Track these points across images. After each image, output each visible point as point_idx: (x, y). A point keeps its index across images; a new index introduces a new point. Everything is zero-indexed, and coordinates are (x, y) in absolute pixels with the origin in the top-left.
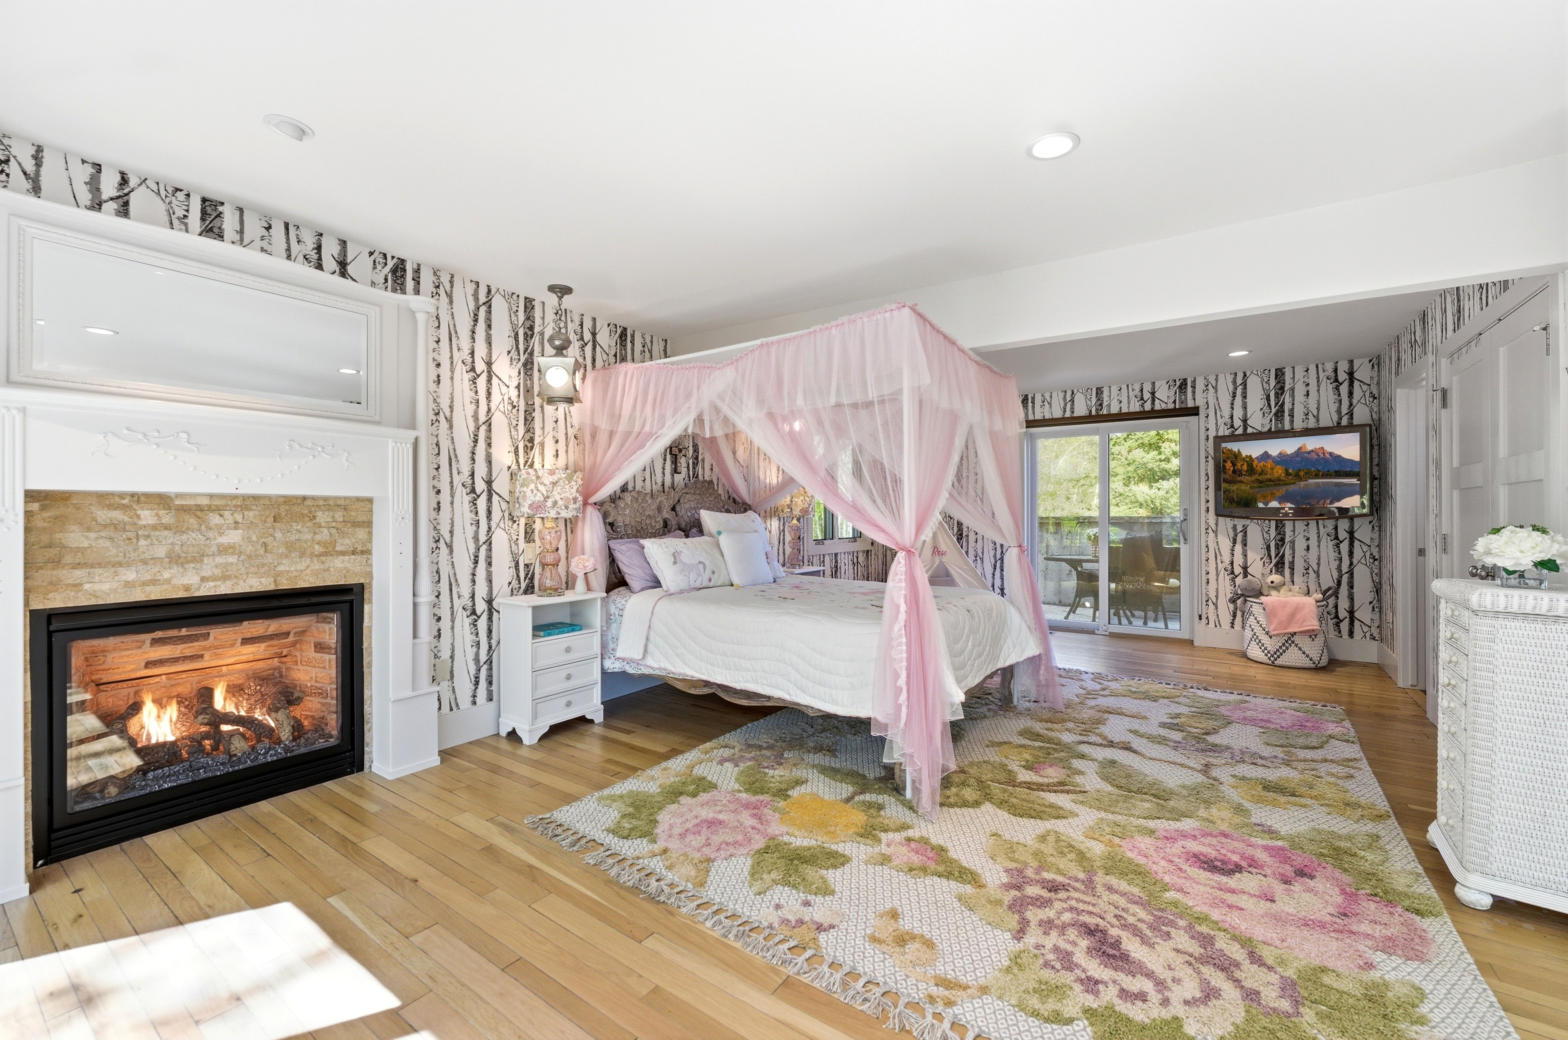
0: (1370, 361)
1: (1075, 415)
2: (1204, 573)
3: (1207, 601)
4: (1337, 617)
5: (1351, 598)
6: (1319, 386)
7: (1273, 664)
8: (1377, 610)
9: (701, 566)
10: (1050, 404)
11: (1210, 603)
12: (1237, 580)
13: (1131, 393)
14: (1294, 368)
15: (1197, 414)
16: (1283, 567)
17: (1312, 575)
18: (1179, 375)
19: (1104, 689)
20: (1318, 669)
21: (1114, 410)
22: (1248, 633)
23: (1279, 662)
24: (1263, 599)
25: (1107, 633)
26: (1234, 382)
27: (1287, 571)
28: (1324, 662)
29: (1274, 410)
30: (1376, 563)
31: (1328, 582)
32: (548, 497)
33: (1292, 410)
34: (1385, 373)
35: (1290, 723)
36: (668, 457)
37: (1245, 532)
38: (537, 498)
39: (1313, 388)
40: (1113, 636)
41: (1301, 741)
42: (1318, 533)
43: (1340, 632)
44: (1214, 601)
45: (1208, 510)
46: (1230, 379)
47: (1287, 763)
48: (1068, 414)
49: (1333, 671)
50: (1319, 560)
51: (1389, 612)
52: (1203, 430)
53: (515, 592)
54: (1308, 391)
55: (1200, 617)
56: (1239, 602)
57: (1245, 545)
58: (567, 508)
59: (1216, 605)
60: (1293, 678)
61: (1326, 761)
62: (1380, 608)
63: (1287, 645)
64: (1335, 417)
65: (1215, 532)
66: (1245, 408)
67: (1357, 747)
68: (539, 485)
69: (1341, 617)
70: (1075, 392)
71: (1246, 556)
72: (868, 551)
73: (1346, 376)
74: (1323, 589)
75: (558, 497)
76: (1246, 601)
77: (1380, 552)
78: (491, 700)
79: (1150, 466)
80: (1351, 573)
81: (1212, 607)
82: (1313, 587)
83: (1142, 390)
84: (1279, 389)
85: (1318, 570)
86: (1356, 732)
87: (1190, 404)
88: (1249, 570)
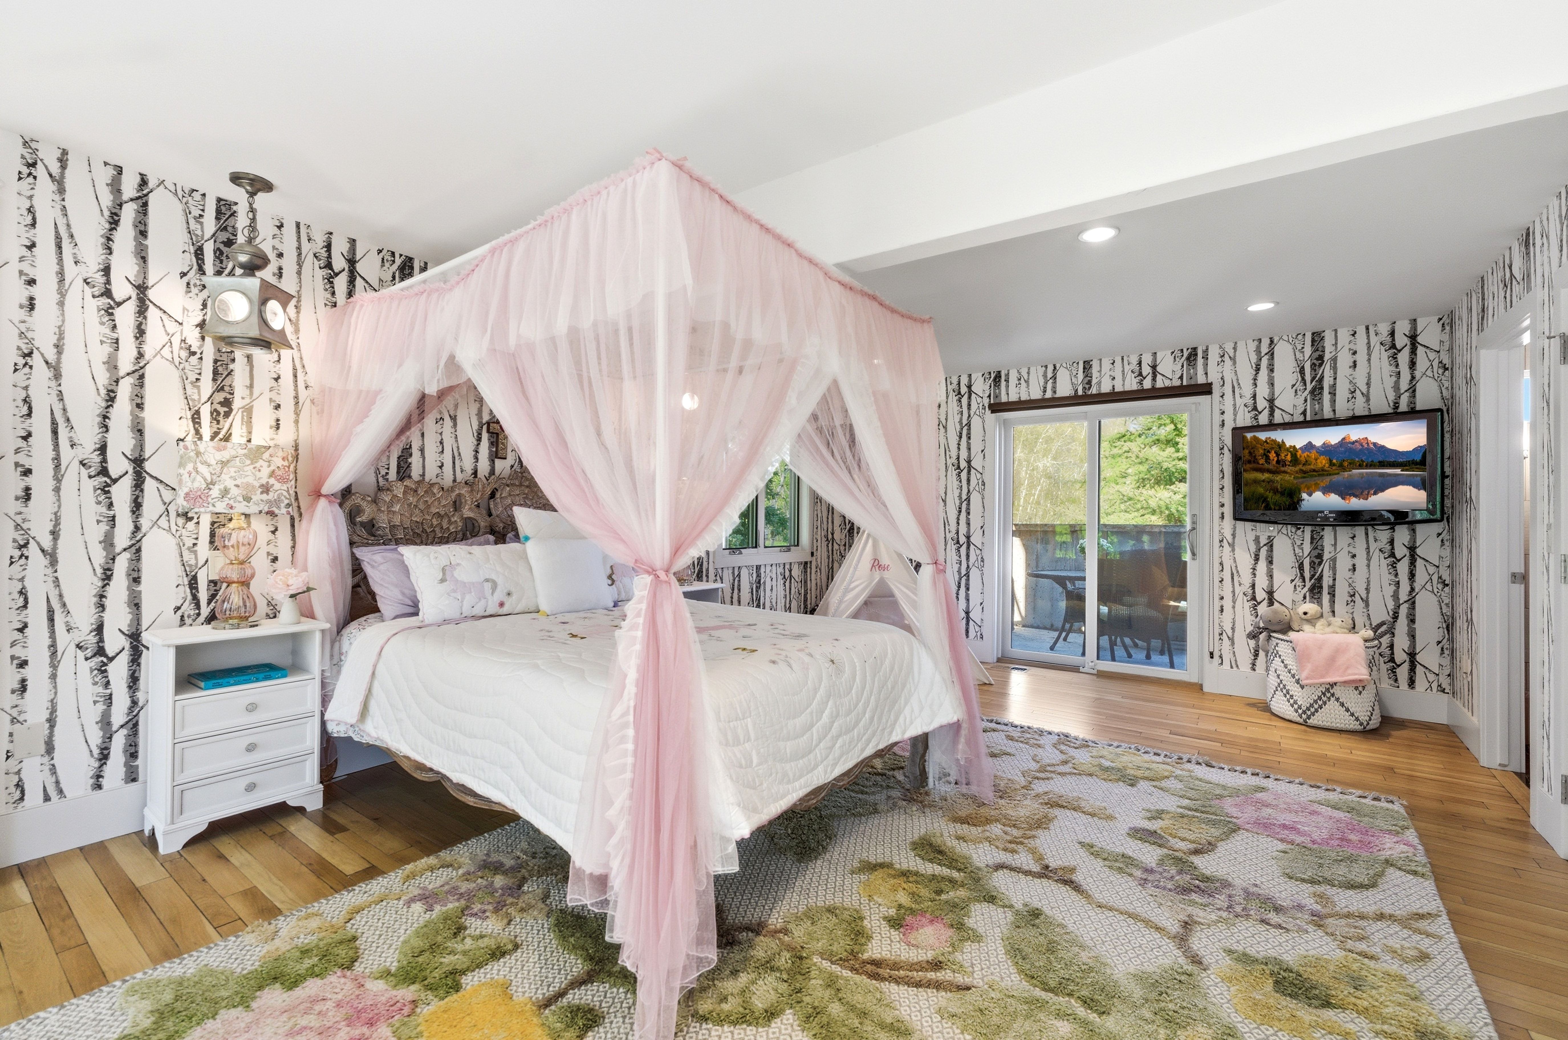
0: (1440, 319)
1: (1058, 395)
2: (1217, 598)
3: (1221, 634)
4: (1392, 660)
5: (1412, 636)
6: (1369, 355)
7: (1305, 724)
8: (1447, 652)
9: (488, 586)
10: (1027, 382)
11: (1224, 637)
12: (1259, 608)
13: (1127, 367)
14: (1336, 331)
15: (1209, 392)
16: (1320, 592)
17: (1359, 604)
18: (1187, 344)
19: (1065, 762)
20: (1367, 733)
21: (1106, 388)
22: (1273, 681)
23: (1313, 721)
24: (1292, 635)
25: (1095, 672)
26: (1258, 351)
27: (1326, 598)
28: (1375, 722)
29: (1309, 387)
30: (1446, 589)
31: (1380, 614)
32: (213, 483)
33: (1333, 387)
34: (1461, 332)
35: (1325, 834)
36: (485, 436)
37: (1270, 545)
38: (196, 485)
39: (1361, 358)
40: (1102, 675)
41: (1341, 871)
42: (1368, 548)
43: (1396, 680)
44: (1230, 635)
45: (1222, 517)
46: (1252, 346)
47: (1318, 920)
48: (1049, 395)
49: (1388, 736)
50: (1368, 585)
51: (1465, 657)
52: (1217, 413)
53: (188, 621)
54: (1355, 362)
55: (1212, 655)
56: (1262, 636)
57: (1271, 562)
58: (248, 499)
59: (1232, 640)
60: (1332, 747)
61: (1381, 917)
62: (1453, 651)
63: (1325, 699)
64: (1391, 396)
65: (1232, 545)
66: (1272, 384)
67: (1429, 886)
68: (199, 465)
69: (1398, 660)
70: (1058, 366)
71: (1271, 576)
72: (806, 563)
73: (1407, 341)
74: (1374, 624)
75: (230, 484)
76: (1270, 636)
77: (1451, 574)
78: (134, 780)
79: (1165, 465)
80: (1412, 604)
81: (1226, 642)
82: (1360, 620)
83: (1140, 363)
84: (1317, 359)
85: (1367, 597)
86: (1427, 851)
87: (1201, 379)
88: (1276, 595)
